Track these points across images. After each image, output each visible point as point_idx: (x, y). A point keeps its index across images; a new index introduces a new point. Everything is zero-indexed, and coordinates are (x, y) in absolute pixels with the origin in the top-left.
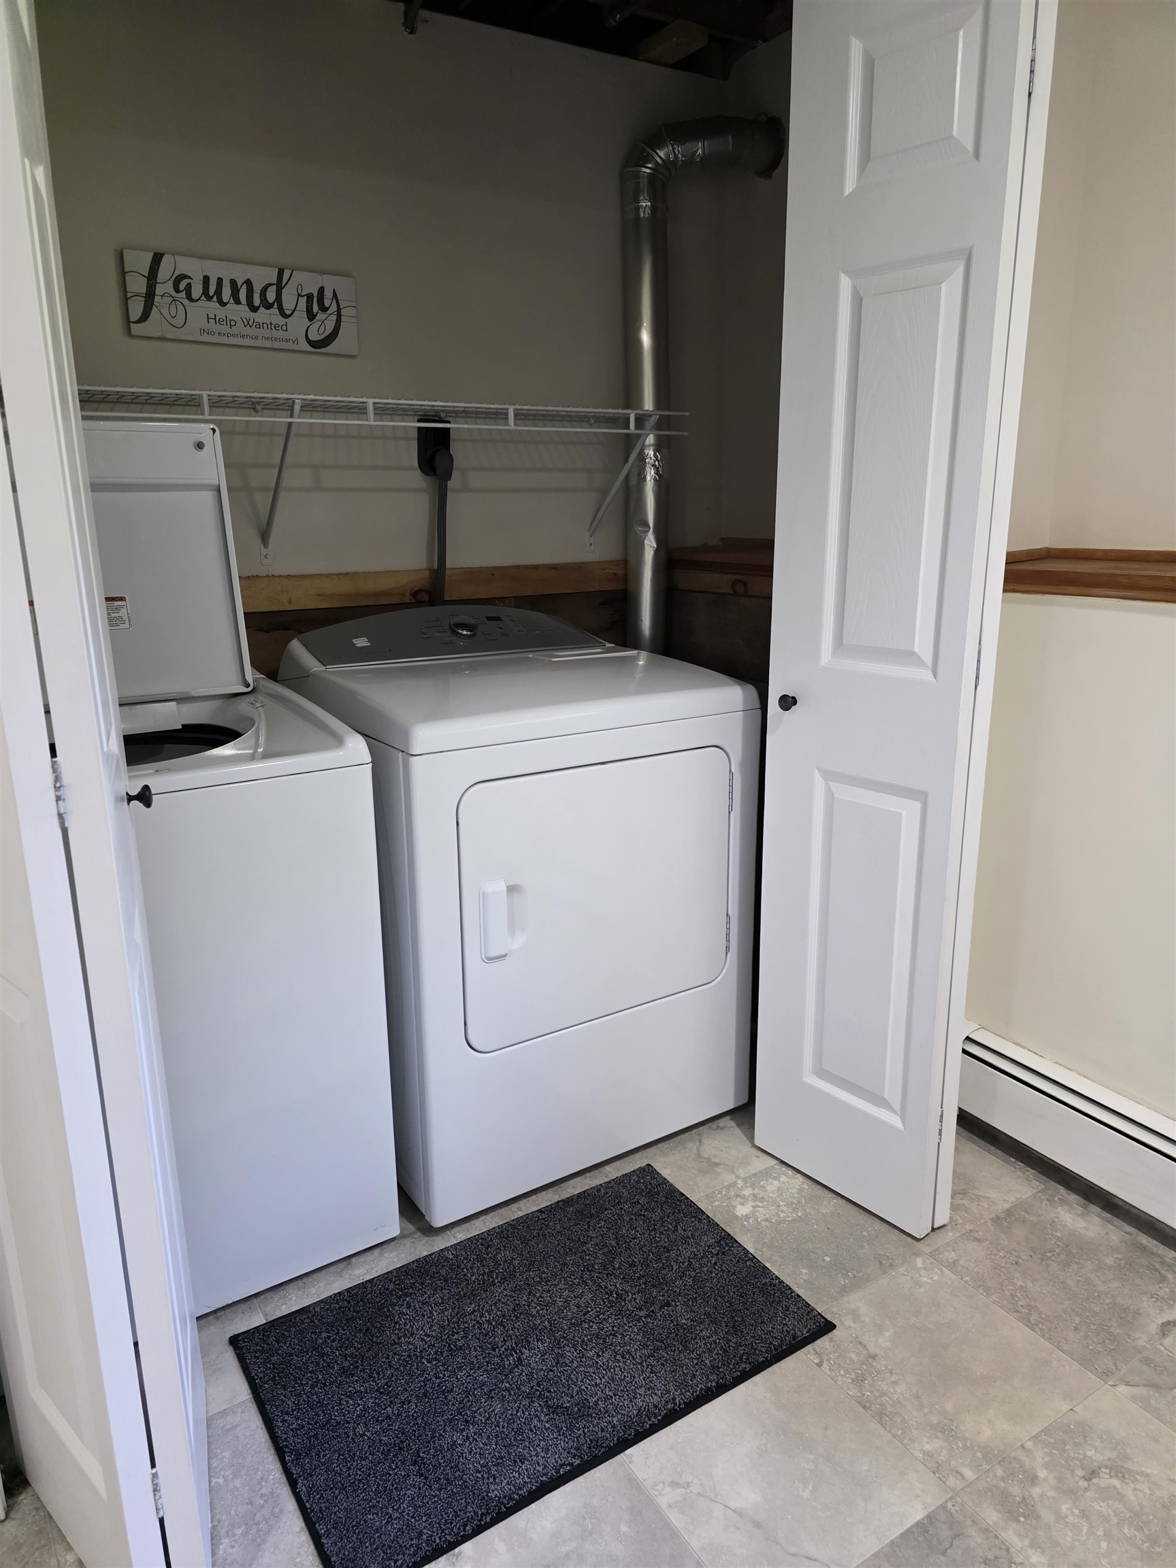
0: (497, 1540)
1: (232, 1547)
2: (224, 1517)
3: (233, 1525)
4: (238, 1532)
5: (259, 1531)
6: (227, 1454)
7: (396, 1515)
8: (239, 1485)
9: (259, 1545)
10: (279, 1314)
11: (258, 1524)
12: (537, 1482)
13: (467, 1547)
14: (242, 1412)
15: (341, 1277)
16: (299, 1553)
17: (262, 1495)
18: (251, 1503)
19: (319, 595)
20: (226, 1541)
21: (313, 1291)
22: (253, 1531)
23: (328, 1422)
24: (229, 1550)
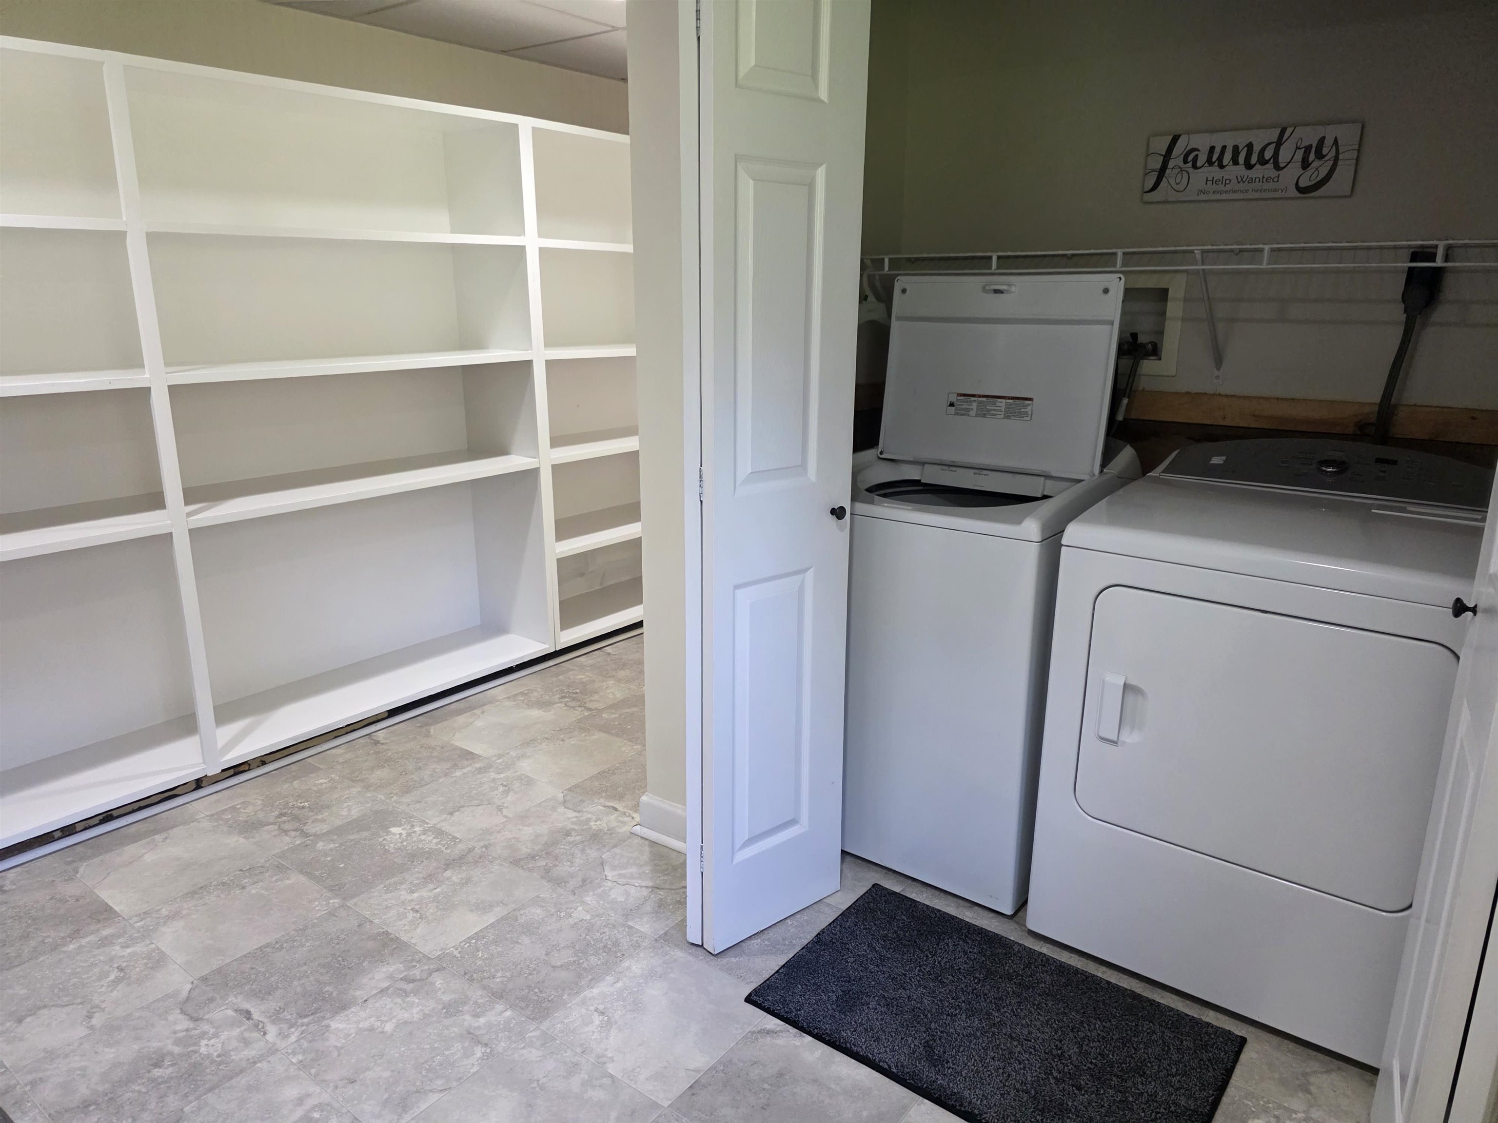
0: (820, 1051)
1: (757, 945)
2: (771, 934)
3: (768, 940)
4: (766, 943)
5: (771, 950)
6: (806, 918)
7: (807, 997)
8: (791, 931)
9: (763, 954)
10: (908, 895)
11: (774, 948)
12: (865, 1053)
13: (809, 1039)
14: (834, 912)
15: (957, 908)
16: (768, 970)
17: (792, 942)
18: (784, 940)
19: (1254, 415)
20: (759, 940)
21: (937, 901)
22: (769, 948)
23: (846, 944)
24: (755, 944)
